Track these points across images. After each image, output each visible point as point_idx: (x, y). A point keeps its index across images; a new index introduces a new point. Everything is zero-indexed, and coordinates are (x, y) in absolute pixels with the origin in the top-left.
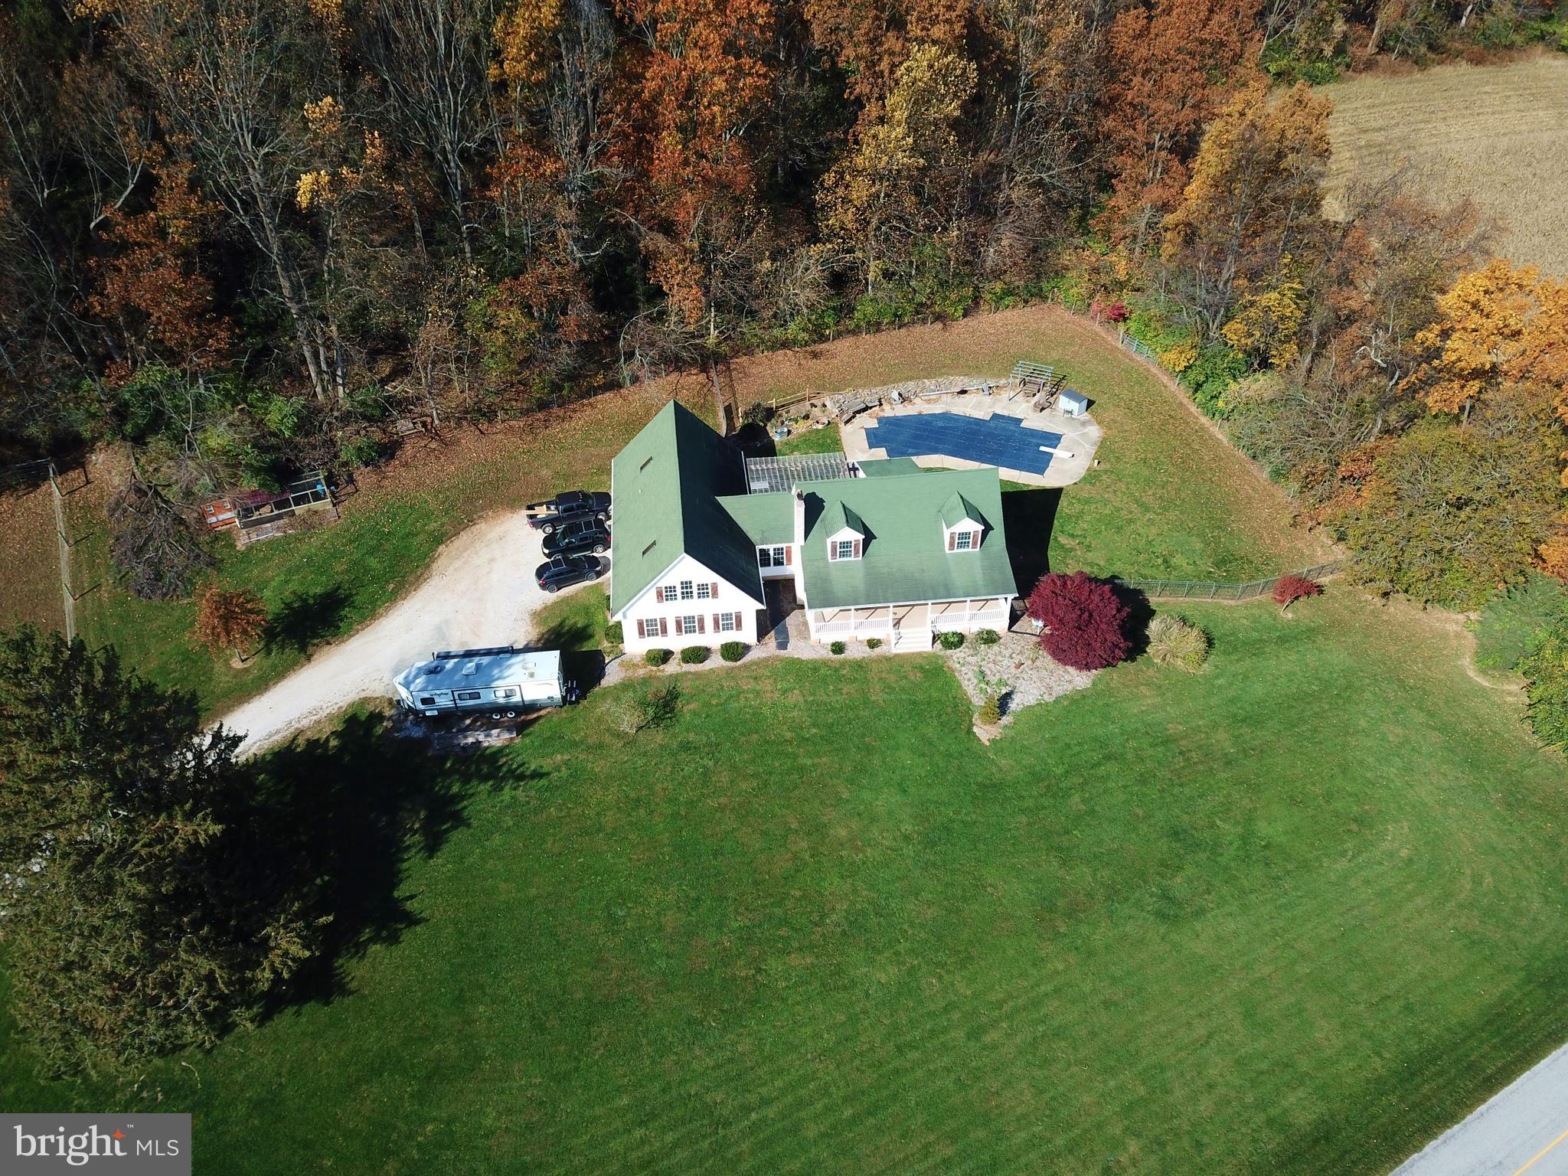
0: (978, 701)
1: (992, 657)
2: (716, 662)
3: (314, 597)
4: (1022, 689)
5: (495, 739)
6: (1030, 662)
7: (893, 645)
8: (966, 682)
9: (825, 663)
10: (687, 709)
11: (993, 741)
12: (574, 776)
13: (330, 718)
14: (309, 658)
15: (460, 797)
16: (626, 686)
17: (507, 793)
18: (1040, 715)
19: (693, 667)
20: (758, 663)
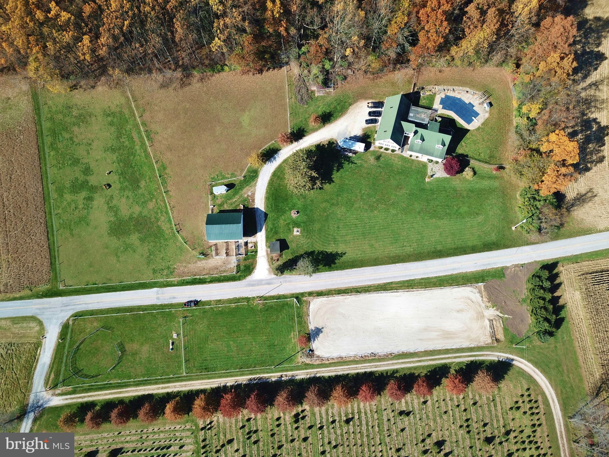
0: (429, 174)
1: (436, 166)
2: (389, 152)
3: (327, 112)
4: (437, 174)
5: (350, 155)
6: (441, 169)
7: (420, 159)
8: (429, 170)
9: (407, 158)
10: (382, 159)
11: (427, 182)
12: (361, 166)
13: (327, 141)
15: (343, 163)
16: (374, 151)
17: (350, 165)
18: (438, 180)
19: (385, 151)
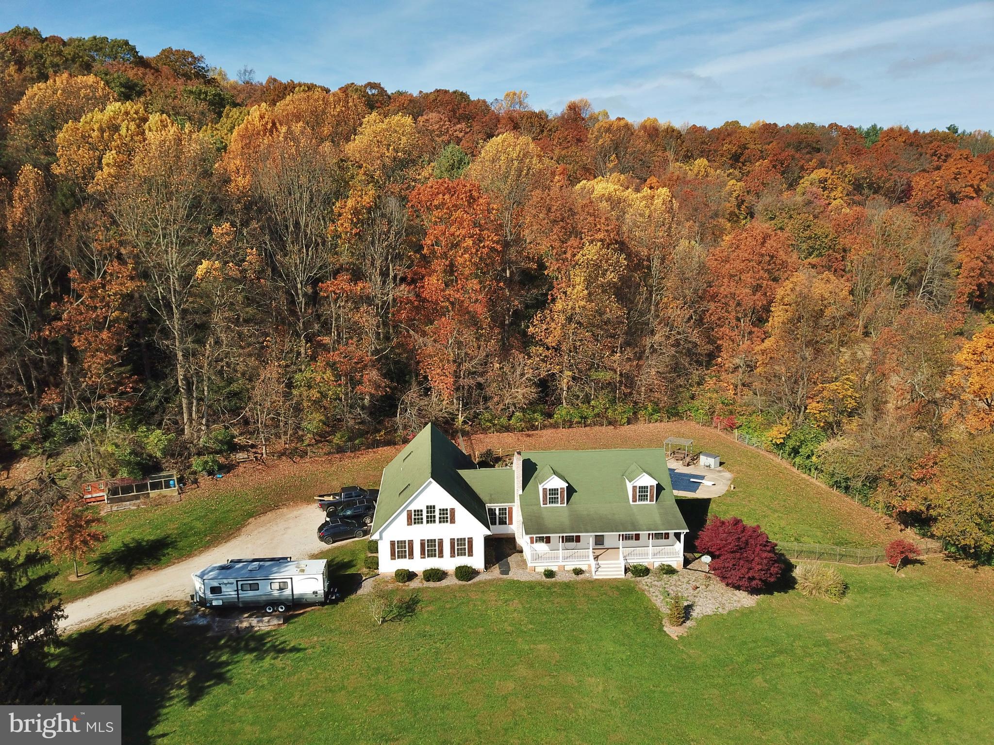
0: (665, 610)
1: (674, 583)
2: (452, 581)
3: (148, 541)
4: (699, 603)
5: (263, 625)
6: (704, 587)
7: (593, 573)
8: (655, 598)
9: (539, 583)
10: (425, 610)
11: (681, 637)
12: (326, 652)
13: (135, 613)
14: (131, 577)
16: (377, 594)
17: (267, 661)
18: (716, 621)
19: (431, 584)
20: (486, 583)
